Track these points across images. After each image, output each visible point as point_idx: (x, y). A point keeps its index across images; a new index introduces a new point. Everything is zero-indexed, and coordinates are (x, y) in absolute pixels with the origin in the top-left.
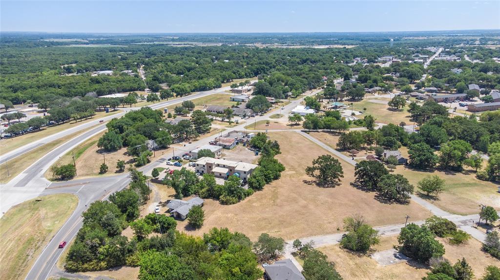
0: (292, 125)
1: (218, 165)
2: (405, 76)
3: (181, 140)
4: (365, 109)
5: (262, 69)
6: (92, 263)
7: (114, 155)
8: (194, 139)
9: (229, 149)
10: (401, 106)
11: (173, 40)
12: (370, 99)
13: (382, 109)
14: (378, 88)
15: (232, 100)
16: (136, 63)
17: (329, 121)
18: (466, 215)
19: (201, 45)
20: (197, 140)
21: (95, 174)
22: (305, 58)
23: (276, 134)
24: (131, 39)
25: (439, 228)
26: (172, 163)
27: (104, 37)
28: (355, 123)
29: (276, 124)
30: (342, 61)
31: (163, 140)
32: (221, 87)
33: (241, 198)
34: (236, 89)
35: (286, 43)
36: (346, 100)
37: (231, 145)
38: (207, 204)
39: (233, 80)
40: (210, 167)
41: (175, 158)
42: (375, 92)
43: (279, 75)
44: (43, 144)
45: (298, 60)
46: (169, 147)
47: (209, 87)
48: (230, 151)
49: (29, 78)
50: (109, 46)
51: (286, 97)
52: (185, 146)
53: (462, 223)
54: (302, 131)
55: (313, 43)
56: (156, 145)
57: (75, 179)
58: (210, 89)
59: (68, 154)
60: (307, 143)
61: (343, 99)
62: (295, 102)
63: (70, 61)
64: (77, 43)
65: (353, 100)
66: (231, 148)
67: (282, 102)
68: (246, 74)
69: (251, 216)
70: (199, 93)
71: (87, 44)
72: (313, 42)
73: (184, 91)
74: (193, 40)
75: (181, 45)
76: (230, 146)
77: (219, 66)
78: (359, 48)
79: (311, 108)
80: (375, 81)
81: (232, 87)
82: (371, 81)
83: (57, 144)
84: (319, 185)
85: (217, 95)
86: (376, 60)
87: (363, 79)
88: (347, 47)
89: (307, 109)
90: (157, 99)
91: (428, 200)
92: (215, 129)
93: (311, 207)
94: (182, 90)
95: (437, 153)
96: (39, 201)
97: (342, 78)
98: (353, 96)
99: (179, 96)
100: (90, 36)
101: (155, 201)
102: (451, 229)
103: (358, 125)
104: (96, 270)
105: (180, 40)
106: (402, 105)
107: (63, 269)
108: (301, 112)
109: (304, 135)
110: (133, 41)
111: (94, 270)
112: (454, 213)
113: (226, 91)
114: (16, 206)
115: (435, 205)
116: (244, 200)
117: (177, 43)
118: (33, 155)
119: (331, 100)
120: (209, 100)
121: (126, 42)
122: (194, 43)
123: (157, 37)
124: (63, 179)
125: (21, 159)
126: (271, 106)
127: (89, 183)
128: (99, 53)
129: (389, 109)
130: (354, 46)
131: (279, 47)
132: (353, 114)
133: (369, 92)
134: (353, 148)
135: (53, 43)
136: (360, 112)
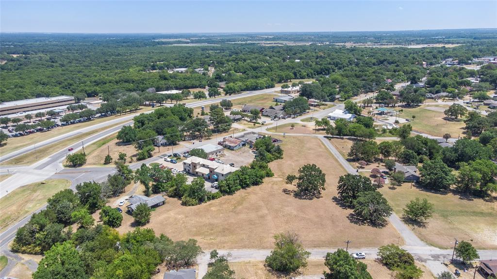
0: (318, 130)
1: (204, 166)
2: (486, 81)
3: (193, 137)
4: (414, 117)
5: (327, 70)
6: (30, 246)
7: (128, 147)
8: (207, 138)
9: (233, 150)
10: (459, 115)
11: (267, 39)
12: (428, 106)
13: (436, 118)
14: (445, 94)
15: (275, 100)
16: (212, 61)
17: (354, 128)
18: (446, 249)
19: (291, 44)
20: (210, 139)
21: (101, 164)
22: (382, 59)
23: (294, 138)
24: (227, 38)
25: (390, 259)
26: (169, 159)
27: (206, 37)
28: (390, 132)
29: (303, 127)
30: (424, 63)
31: (172, 136)
32: (274, 87)
33: (204, 200)
34: (286, 89)
35: (379, 42)
36: (399, 106)
37: (236, 146)
38: (169, 203)
39: (291, 80)
40: (195, 166)
41: (175, 155)
42: (439, 98)
43: (335, 76)
44: (81, 133)
45: (374, 61)
46: (178, 144)
47: (260, 87)
48: (233, 152)
49: (116, 74)
50: (206, 44)
51: (333, 100)
52: (194, 143)
53: (432, 257)
54: (325, 137)
55: (410, 42)
56: (165, 141)
57: (83, 167)
58: (262, 88)
59: (94, 144)
60: (320, 150)
61: (396, 105)
62: (340, 106)
63: (162, 59)
64: (179, 42)
65: (408, 106)
66: (235, 148)
67: (326, 105)
68: (308, 75)
69: (200, 220)
70: (248, 92)
71: (188, 43)
72: (412, 41)
73: (232, 90)
74: (286, 39)
75: (272, 44)
76: (234, 147)
77: (286, 66)
78: (462, 47)
79: (350, 113)
80: (445, 86)
81: (282, 87)
82: (439, 86)
83: (92, 134)
84: (297, 195)
85: (265, 94)
86: (470, 61)
87: (432, 82)
88: (447, 46)
89: (346, 114)
90: (205, 97)
91: (411, 225)
92: (236, 129)
93: (269, 218)
94: (231, 89)
95: (455, 173)
96: (43, 183)
97: (408, 82)
98: (408, 102)
99: (228, 95)
100: (195, 36)
101: (128, 195)
102: (405, 262)
103: (393, 134)
104: (32, 254)
105: (274, 39)
106: (461, 114)
107: (10, 249)
108: (336, 116)
109: (324, 142)
110: (228, 40)
111: (30, 253)
112: (432, 245)
113: (276, 92)
114: (23, 187)
115: (415, 232)
116: (206, 202)
117: (268, 42)
118: (68, 142)
119: (381, 105)
120: (255, 99)
121: (222, 41)
122: (284, 42)
123: (252, 36)
124: (74, 166)
125: (57, 145)
126: (309, 109)
127: (90, 171)
128: (190, 52)
129: (445, 119)
130: (459, 45)
131: (371, 46)
132: (397, 122)
133: (432, 98)
134: (363, 159)
135: (158, 43)
136: (407, 120)
